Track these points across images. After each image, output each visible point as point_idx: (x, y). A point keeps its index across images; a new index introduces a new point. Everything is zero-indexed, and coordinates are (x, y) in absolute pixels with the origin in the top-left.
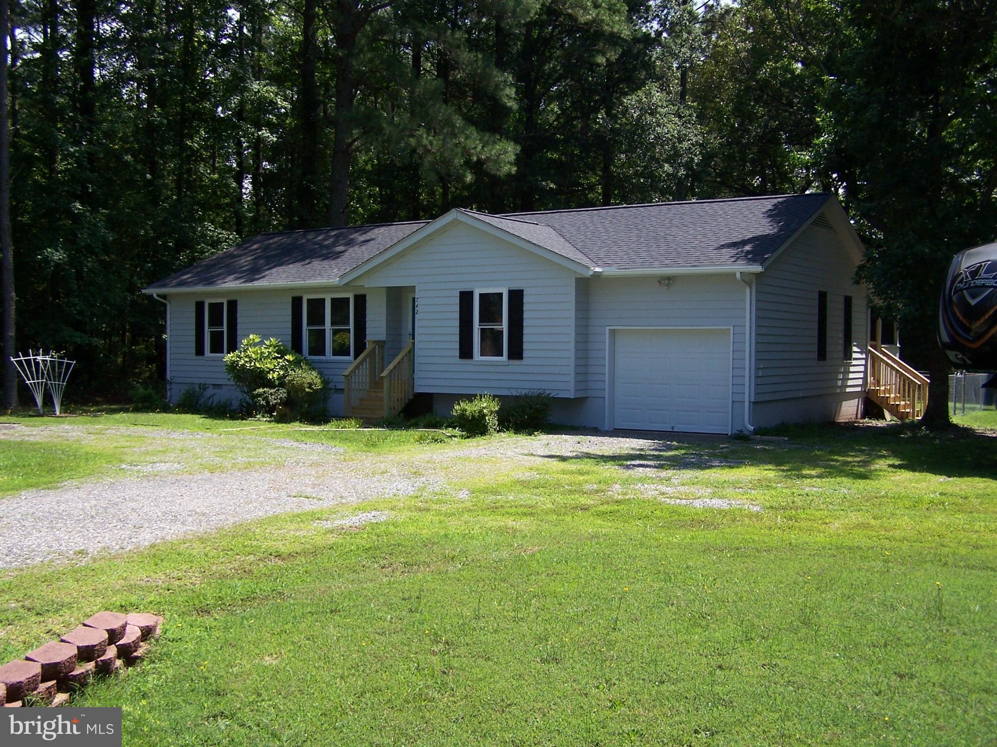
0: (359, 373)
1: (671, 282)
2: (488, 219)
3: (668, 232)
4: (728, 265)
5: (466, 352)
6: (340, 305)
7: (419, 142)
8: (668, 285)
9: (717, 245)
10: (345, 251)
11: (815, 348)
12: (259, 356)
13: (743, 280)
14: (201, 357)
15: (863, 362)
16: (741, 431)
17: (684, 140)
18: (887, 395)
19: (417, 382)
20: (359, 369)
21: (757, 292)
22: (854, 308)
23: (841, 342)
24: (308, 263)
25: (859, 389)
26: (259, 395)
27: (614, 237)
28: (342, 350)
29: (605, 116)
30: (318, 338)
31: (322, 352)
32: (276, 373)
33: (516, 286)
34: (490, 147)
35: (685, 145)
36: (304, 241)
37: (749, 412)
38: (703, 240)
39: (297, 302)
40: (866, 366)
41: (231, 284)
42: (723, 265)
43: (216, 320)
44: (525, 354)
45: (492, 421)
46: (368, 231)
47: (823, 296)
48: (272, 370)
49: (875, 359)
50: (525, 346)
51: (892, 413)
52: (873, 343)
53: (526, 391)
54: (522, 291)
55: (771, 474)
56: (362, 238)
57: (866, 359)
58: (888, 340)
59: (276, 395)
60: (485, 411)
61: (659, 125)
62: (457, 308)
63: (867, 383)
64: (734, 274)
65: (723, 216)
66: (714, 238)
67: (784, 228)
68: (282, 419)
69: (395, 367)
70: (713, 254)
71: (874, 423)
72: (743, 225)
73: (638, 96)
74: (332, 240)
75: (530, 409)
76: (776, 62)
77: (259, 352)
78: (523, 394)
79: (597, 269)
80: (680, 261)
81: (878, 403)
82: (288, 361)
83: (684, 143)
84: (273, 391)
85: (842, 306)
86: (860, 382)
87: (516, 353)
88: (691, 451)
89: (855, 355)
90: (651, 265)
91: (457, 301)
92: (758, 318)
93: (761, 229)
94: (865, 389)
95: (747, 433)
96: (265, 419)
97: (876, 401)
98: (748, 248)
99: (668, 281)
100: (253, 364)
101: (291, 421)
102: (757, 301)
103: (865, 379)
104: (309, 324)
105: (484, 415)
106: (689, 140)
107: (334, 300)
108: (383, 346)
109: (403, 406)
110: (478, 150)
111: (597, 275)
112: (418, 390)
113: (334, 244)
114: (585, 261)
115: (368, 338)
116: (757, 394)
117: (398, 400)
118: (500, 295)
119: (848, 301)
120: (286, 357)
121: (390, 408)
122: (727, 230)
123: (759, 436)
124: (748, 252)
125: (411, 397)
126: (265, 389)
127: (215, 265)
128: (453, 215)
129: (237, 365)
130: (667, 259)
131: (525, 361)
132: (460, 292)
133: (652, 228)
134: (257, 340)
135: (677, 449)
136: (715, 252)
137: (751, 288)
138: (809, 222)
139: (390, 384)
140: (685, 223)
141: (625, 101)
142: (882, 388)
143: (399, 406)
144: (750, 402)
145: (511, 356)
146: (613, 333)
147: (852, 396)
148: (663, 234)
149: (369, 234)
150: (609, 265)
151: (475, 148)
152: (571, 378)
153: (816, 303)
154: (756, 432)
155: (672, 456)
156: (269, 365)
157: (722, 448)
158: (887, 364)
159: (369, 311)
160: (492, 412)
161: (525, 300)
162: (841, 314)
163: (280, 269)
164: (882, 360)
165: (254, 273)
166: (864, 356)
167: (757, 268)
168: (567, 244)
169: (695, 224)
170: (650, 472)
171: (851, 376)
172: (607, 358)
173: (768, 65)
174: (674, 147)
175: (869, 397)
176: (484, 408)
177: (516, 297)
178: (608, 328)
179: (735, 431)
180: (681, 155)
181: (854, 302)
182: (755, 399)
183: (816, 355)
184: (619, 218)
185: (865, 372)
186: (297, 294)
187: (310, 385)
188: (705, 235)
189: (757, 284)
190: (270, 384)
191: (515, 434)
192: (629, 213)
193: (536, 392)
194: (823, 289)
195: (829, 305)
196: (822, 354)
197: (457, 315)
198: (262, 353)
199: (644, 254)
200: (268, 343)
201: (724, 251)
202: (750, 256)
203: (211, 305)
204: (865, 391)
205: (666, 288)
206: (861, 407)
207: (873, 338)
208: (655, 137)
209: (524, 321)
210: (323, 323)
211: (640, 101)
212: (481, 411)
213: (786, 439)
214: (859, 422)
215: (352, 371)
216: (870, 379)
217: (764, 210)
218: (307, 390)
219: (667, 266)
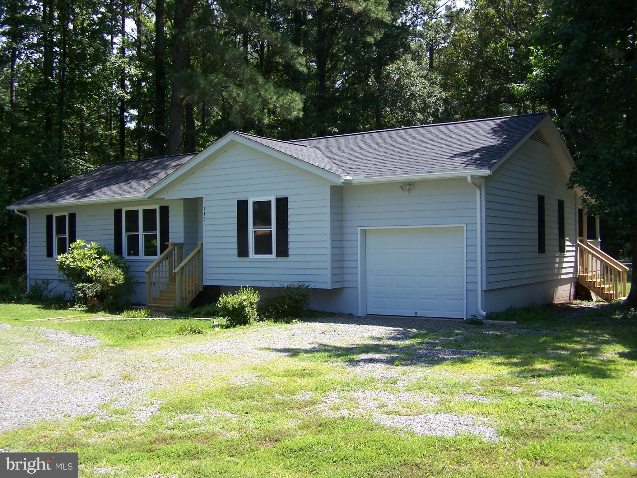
0: (159, 269)
1: (412, 187)
2: (259, 140)
3: (410, 147)
4: (461, 170)
5: (243, 252)
6: (149, 214)
7: (230, 95)
8: (409, 190)
9: (450, 155)
10: (159, 173)
11: (536, 243)
12: (81, 257)
13: (473, 183)
14: (50, 259)
15: (574, 254)
16: (474, 316)
17: (431, 96)
18: (594, 280)
19: (205, 276)
20: (159, 266)
21: (487, 194)
22: (566, 210)
23: (557, 237)
24: (129, 183)
25: (571, 276)
26: (79, 289)
27: (366, 153)
28: (150, 251)
29: (373, 79)
30: (133, 242)
31: (137, 253)
32: (94, 270)
33: (282, 195)
34: (283, 98)
35: (433, 99)
36: (133, 167)
37: (482, 300)
38: (439, 152)
39: (118, 213)
40: (576, 257)
41: (68, 201)
42: (455, 170)
43: (61, 230)
44: (290, 252)
45: (252, 312)
46: (182, 158)
47: (541, 200)
48: (91, 268)
49: (582, 251)
50: (290, 245)
51: (597, 294)
52: (581, 238)
53: (288, 284)
54: (287, 198)
55: (504, 371)
56: (175, 164)
57: (576, 251)
58: (592, 236)
59: (91, 290)
60: (245, 303)
61: (413, 85)
62: (235, 215)
63: (577, 270)
64: (465, 178)
65: (456, 133)
66: (448, 150)
67: (508, 140)
68: (92, 310)
69: (186, 264)
70: (448, 162)
71: (585, 304)
72: (473, 139)
73: (397, 64)
74: (153, 166)
75: (290, 299)
76: (497, 44)
77: (82, 253)
78: (286, 286)
79: (348, 178)
80: (419, 169)
81: (587, 286)
82: (105, 261)
83: (431, 98)
84: (90, 285)
85: (556, 208)
86: (572, 270)
87: (283, 251)
88: (426, 340)
89: (567, 248)
90: (394, 173)
91: (235, 208)
92: (487, 216)
93: (489, 141)
94: (576, 275)
95: (479, 318)
96: (80, 309)
97: (585, 286)
98: (476, 156)
99: (409, 186)
100: (75, 263)
101: (98, 311)
102: (487, 201)
103: (575, 267)
104: (127, 231)
105: (244, 307)
106: (435, 96)
107: (145, 211)
108: (181, 248)
109: (194, 296)
110: (273, 100)
111: (348, 183)
112: (207, 283)
113: (153, 169)
114: (338, 171)
115: (171, 241)
116: (488, 283)
117: (189, 292)
118: (269, 202)
119: (561, 204)
120: (103, 258)
121: (182, 299)
122: (459, 143)
123: (490, 321)
124: (477, 159)
125: (201, 289)
126: (84, 284)
127: (64, 187)
128: (231, 136)
129: (64, 264)
130: (408, 167)
131: (290, 258)
132: (238, 201)
133: (398, 145)
134: (82, 244)
135: (414, 336)
136: (449, 160)
137: (480, 190)
138: (530, 135)
139: (182, 278)
140: (425, 140)
141: (388, 68)
142: (590, 274)
143: (190, 298)
144: (482, 290)
145: (278, 255)
146: (364, 232)
147: (566, 281)
148: (405, 149)
149: (181, 160)
150: (358, 174)
151: (271, 99)
152: (328, 272)
153: (536, 205)
154: (488, 317)
155: (407, 347)
156: (88, 265)
157: (457, 334)
158: (593, 255)
159: (171, 219)
160: (252, 304)
161: (290, 206)
162: (556, 214)
163: (108, 188)
164: (589, 252)
165: (89, 191)
166: (574, 249)
167: (486, 172)
168: (328, 160)
169: (433, 141)
170: (379, 370)
171: (565, 265)
172: (359, 254)
173: (490, 46)
174: (424, 102)
175: (579, 282)
176: (244, 300)
177: (282, 203)
178: (359, 228)
179: (470, 317)
180: (430, 107)
181: (566, 205)
182: (486, 288)
183: (536, 249)
184: (372, 140)
185: (576, 262)
186: (118, 207)
187: (114, 281)
188: (441, 148)
189: (486, 186)
190: (89, 280)
191: (275, 322)
192: (381, 136)
193: (296, 285)
194: (541, 194)
195: (546, 207)
196: (542, 248)
197: (235, 221)
198: (85, 254)
199: (388, 165)
200: (89, 246)
201: (457, 159)
202: (478, 162)
203: (57, 217)
204: (576, 277)
205: (407, 192)
206: (573, 290)
207: (581, 235)
208: (411, 94)
209: (289, 223)
210: (137, 230)
211: (399, 69)
212: (241, 304)
213: (515, 323)
214: (572, 304)
215: (152, 268)
216: (579, 267)
217: (490, 128)
218: (111, 285)
219: (407, 173)
